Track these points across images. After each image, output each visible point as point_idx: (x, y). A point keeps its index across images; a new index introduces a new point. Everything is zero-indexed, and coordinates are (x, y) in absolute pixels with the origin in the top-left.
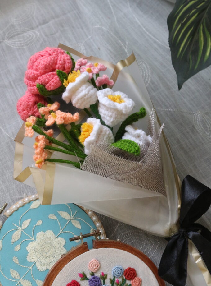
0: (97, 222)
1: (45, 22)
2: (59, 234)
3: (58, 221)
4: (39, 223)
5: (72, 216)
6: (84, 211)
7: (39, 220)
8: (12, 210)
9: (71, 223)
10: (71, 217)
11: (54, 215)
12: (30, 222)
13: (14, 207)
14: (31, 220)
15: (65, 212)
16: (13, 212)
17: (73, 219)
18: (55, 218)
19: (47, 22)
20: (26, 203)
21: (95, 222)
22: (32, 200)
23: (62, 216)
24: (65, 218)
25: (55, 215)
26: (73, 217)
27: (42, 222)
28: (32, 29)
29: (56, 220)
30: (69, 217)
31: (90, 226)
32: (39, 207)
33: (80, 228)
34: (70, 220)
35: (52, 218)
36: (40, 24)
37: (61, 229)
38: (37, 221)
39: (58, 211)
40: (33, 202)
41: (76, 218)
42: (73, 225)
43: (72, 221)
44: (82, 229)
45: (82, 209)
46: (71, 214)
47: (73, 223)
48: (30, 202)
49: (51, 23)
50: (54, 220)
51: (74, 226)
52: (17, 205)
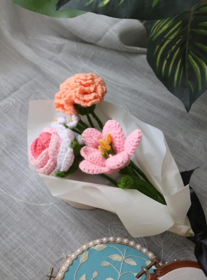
0: (148, 252)
1: (15, 89)
2: (119, 278)
3: (112, 266)
4: (95, 274)
5: (123, 255)
6: (131, 247)
7: (94, 272)
8: (63, 272)
9: (125, 263)
10: (123, 257)
11: (106, 261)
12: (86, 278)
13: (64, 268)
14: (86, 274)
15: (115, 254)
16: (64, 274)
17: (126, 258)
18: (108, 263)
19: (18, 89)
20: (74, 260)
21: (146, 254)
22: (79, 255)
23: (114, 260)
24: (118, 260)
25: (108, 261)
26: (125, 257)
27: (98, 273)
28: (5, 97)
29: (110, 265)
30: (121, 257)
31: (144, 259)
32: (88, 259)
33: (136, 264)
34: (123, 261)
35: (105, 265)
36: (12, 92)
37: (118, 272)
38: (93, 274)
39: (109, 256)
40: (81, 256)
41: (128, 256)
42: (128, 264)
43: (125, 260)
44: (137, 265)
45: (129, 246)
46: (121, 254)
47: (127, 262)
48: (77, 258)
49: (21, 89)
50: (107, 266)
51: (130, 265)
52: (65, 265)
